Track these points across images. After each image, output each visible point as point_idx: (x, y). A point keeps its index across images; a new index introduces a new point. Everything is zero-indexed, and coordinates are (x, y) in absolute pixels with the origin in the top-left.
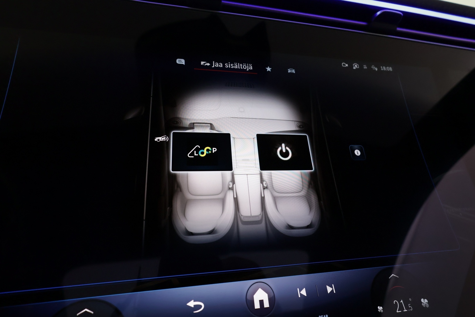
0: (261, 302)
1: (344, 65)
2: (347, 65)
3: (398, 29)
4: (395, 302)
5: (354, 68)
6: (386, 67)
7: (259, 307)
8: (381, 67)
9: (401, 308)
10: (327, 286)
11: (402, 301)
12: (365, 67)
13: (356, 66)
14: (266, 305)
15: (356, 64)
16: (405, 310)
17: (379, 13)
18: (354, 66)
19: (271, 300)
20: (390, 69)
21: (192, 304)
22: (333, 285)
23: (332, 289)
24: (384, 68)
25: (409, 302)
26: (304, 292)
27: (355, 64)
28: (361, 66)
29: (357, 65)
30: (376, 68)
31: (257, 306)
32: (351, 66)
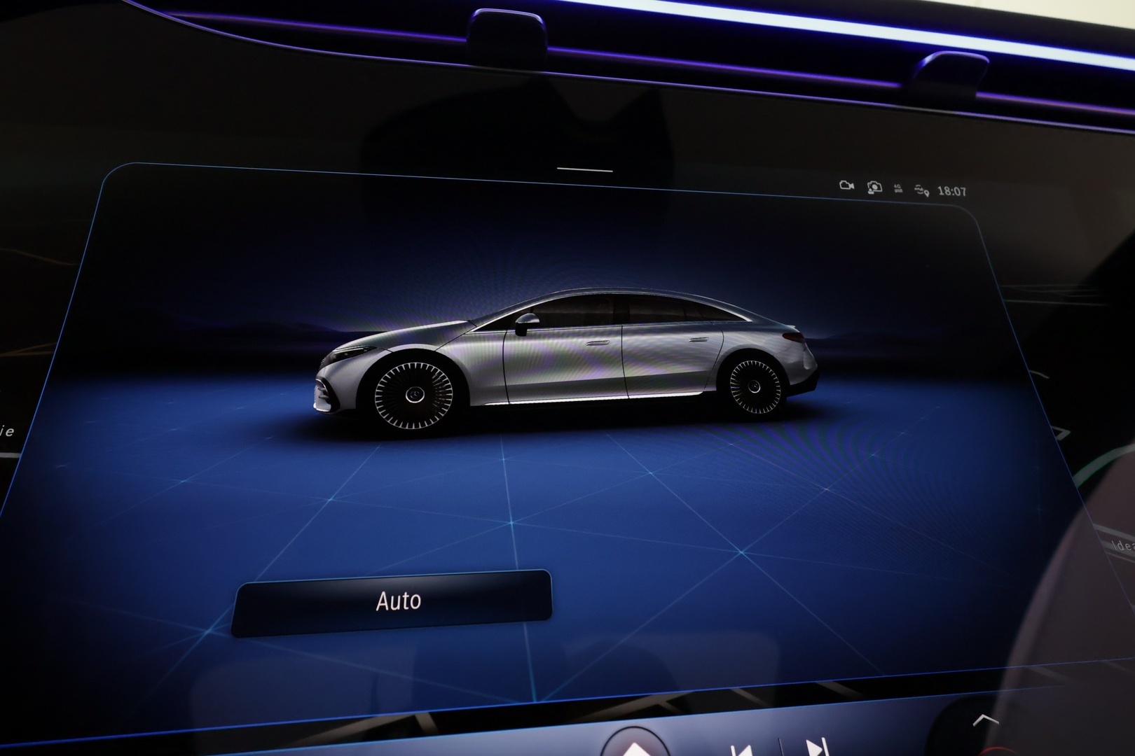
1: (844, 185)
2: (852, 186)
3: (980, 95)
5: (871, 192)
6: (951, 187)
8: (940, 188)
10: (808, 741)
12: (898, 189)
13: (874, 188)
15: (873, 184)
17: (928, 59)
18: (871, 187)
20: (963, 192)
22: (823, 739)
23: (820, 750)
24: (947, 190)
27: (871, 182)
28: (888, 188)
29: (878, 186)
30: (925, 191)
32: (861, 188)
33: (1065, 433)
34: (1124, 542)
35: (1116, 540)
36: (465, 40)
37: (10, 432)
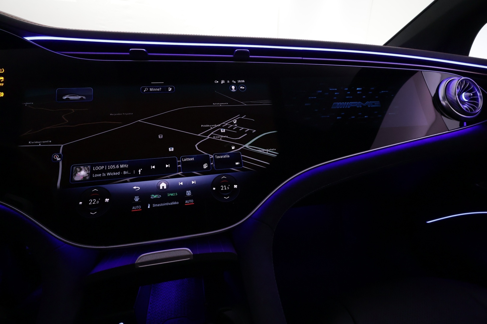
0: (163, 187)
1: (216, 82)
2: (218, 82)
3: (251, 56)
4: (222, 187)
5: (222, 83)
7: (162, 188)
8: (238, 81)
9: (224, 188)
10: (192, 182)
11: (225, 186)
12: (228, 82)
13: (223, 82)
14: (165, 187)
16: (225, 189)
17: (236, 50)
19: (167, 186)
20: (244, 81)
21: (135, 188)
23: (194, 182)
24: (240, 81)
25: (228, 186)
26: (182, 184)
28: (226, 82)
30: (235, 82)
31: (161, 188)
32: (220, 82)
33: (255, 131)
34: (260, 150)
35: (259, 149)
36: (129, 54)
37: (50, 141)
